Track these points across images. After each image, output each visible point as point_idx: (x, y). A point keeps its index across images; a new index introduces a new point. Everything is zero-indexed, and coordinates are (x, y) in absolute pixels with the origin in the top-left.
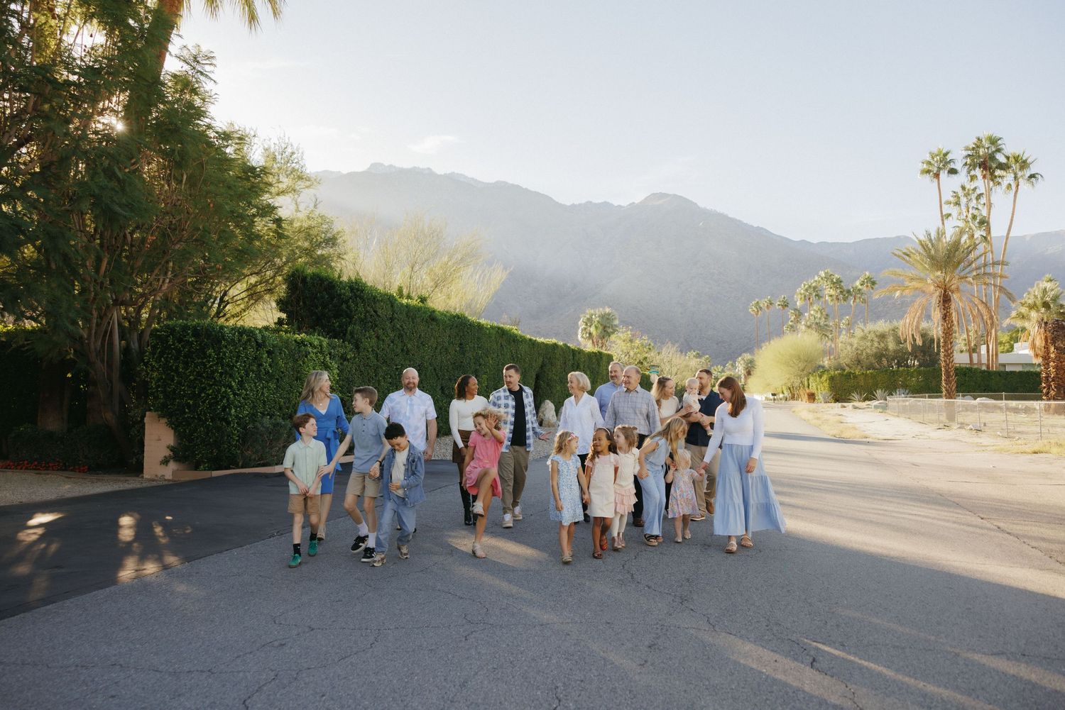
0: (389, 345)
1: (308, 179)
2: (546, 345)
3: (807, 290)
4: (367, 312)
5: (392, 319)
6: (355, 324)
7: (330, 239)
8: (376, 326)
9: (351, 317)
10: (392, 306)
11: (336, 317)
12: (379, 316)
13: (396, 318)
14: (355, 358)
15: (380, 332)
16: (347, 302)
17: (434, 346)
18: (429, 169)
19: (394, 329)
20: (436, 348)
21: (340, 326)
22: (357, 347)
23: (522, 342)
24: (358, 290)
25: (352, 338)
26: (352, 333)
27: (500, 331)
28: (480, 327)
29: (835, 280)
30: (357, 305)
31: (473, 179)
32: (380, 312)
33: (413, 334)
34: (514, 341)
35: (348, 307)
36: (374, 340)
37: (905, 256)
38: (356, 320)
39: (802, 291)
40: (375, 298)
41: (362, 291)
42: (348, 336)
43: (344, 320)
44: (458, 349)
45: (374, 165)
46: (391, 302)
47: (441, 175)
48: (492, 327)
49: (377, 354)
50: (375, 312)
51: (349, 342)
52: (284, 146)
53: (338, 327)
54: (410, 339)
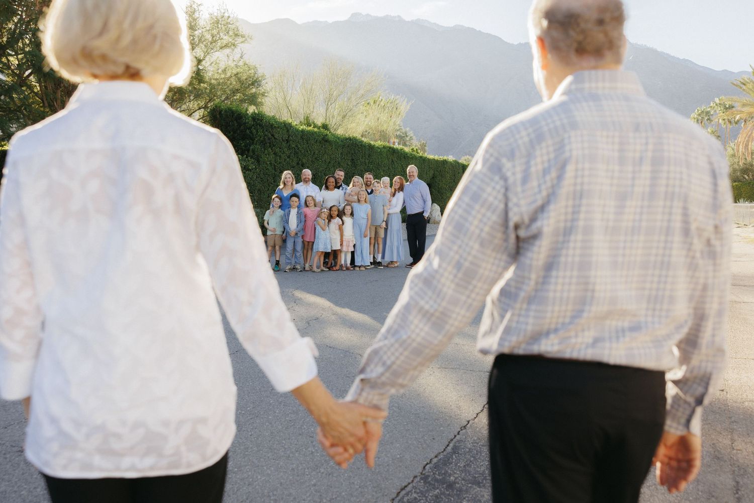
0: (285, 160)
1: (243, 36)
2: (437, 161)
3: (699, 115)
4: (266, 135)
5: (288, 141)
6: (256, 144)
7: (256, 81)
8: (274, 146)
9: (253, 139)
10: (288, 131)
11: (243, 139)
12: (276, 139)
13: (291, 140)
14: (256, 169)
15: (278, 150)
16: (250, 128)
17: (328, 161)
18: (399, 16)
19: (289, 148)
20: (330, 162)
21: (245, 146)
22: (258, 161)
23: (412, 158)
24: (258, 119)
25: (253, 154)
26: (253, 151)
27: (391, 150)
28: (371, 147)
29: (727, 106)
30: (257, 132)
31: (435, 24)
32: (276, 136)
33: (307, 152)
34: (405, 158)
35: (251, 132)
36: (272, 156)
37: (742, 85)
38: (257, 141)
39: (696, 116)
40: (272, 125)
41: (262, 120)
42: (251, 153)
43: (248, 141)
44: (349, 163)
45: (354, 15)
46: (287, 128)
47: (408, 22)
48: (384, 147)
49: (275, 166)
50: (273, 135)
51: (252, 157)
52: (223, 11)
53: (244, 146)
54: (305, 156)
